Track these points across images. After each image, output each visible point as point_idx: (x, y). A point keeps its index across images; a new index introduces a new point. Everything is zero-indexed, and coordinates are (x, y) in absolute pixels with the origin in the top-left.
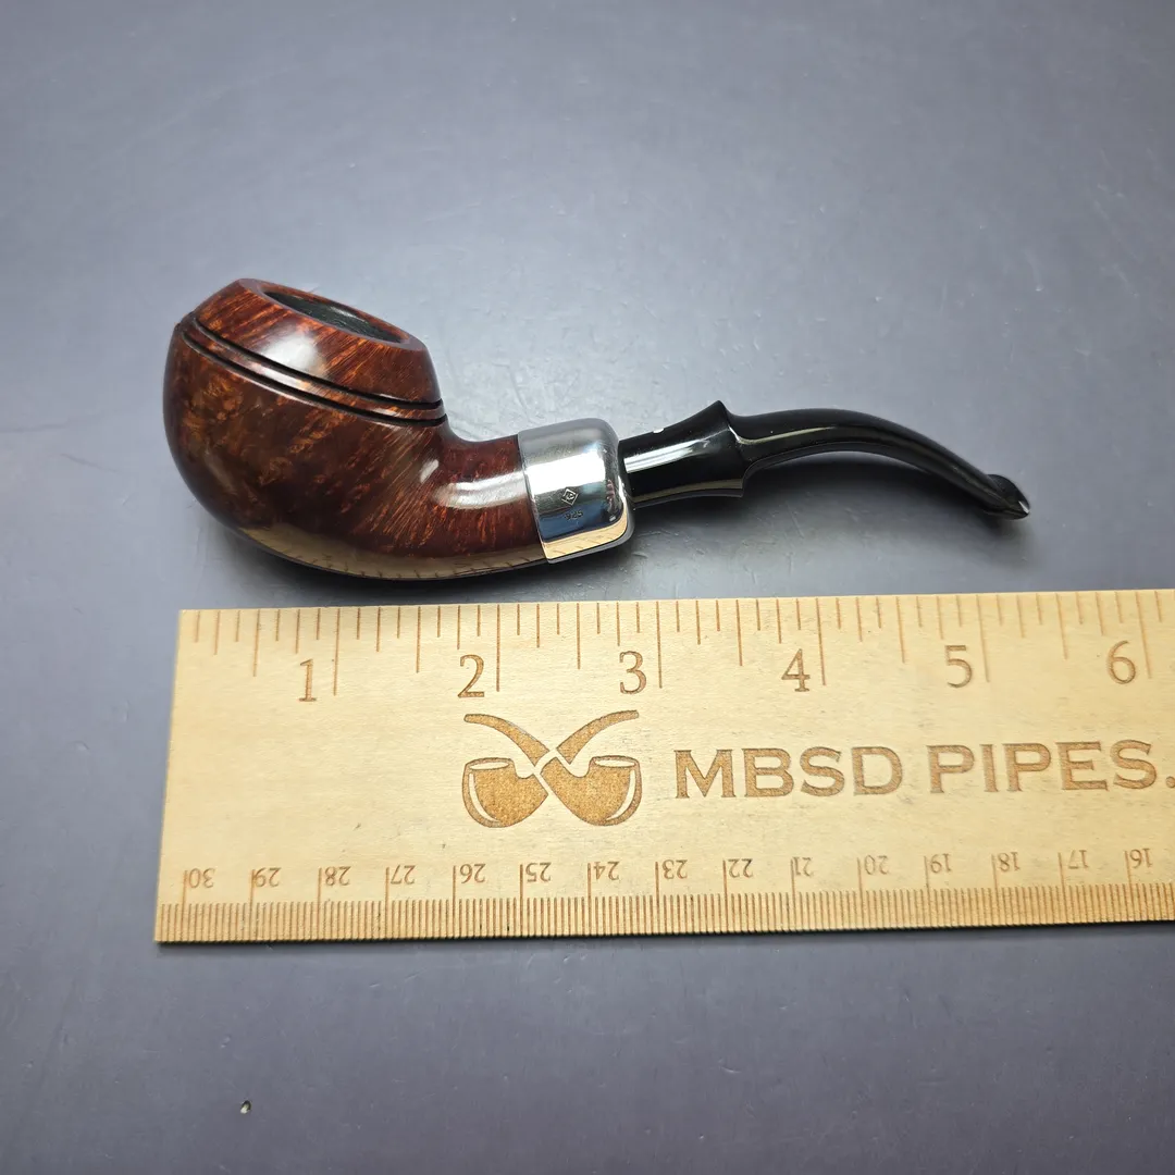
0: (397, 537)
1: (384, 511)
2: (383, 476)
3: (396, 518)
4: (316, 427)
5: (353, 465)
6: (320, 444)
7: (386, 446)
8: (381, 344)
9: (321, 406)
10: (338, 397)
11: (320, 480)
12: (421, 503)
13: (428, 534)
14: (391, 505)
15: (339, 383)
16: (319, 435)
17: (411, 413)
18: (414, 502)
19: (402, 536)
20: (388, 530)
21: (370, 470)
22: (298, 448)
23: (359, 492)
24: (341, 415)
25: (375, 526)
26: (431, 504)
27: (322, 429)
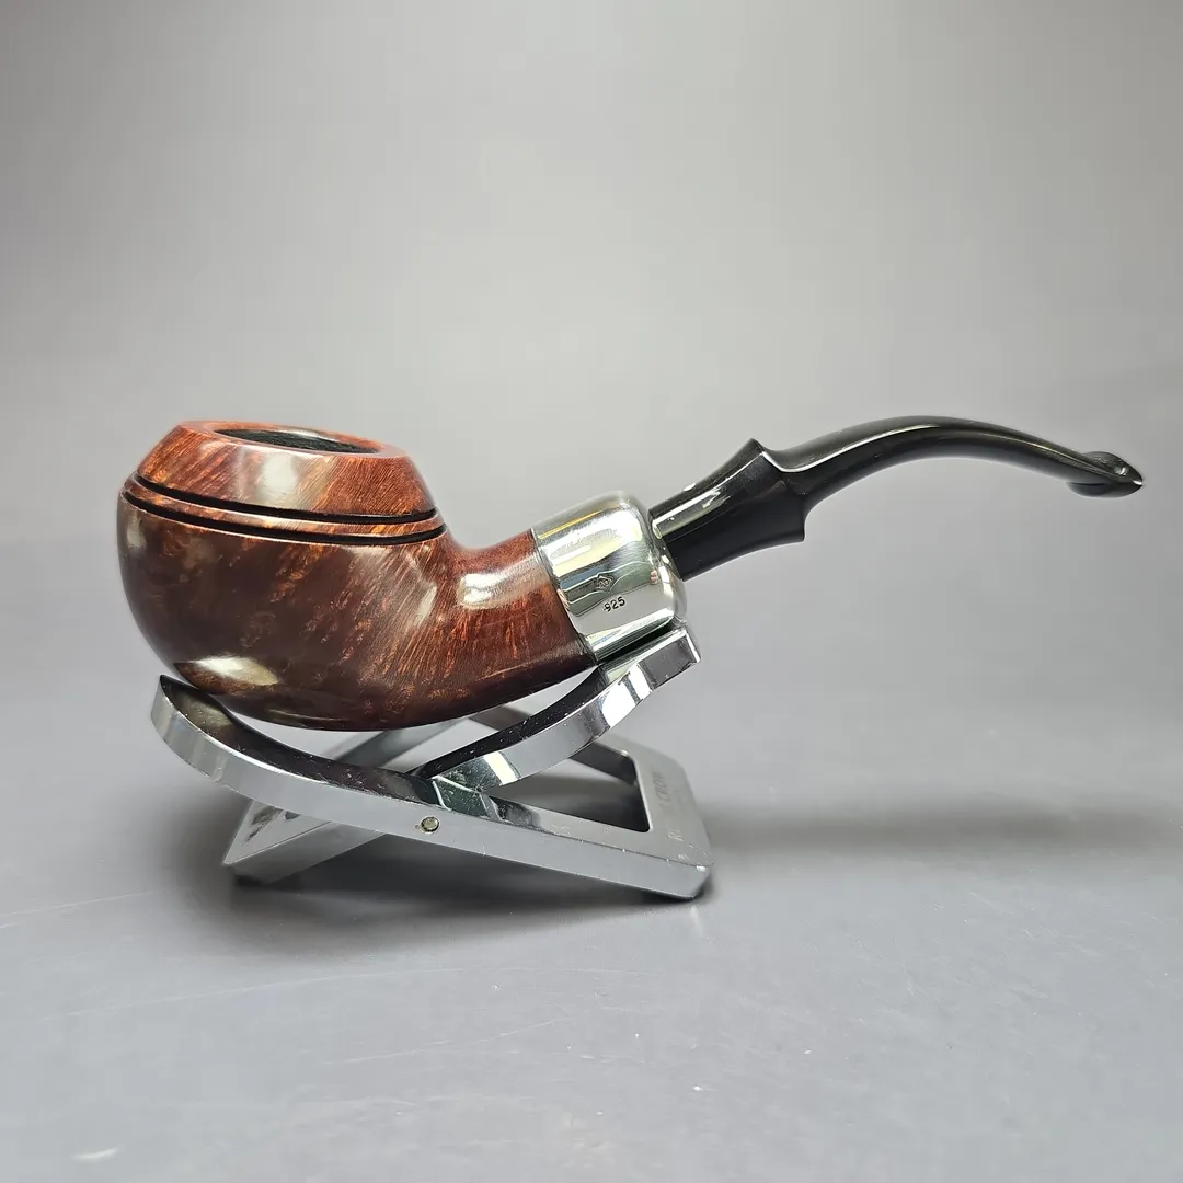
0: (415, 673)
1: (394, 647)
2: (384, 606)
3: (409, 652)
6: (300, 587)
8: (351, 457)
12: (435, 629)
13: (451, 662)
14: (400, 639)
16: (297, 576)
17: (402, 527)
19: (420, 671)
20: (404, 668)
21: (367, 603)
22: (278, 595)
23: (360, 631)
25: (388, 667)
26: (447, 627)
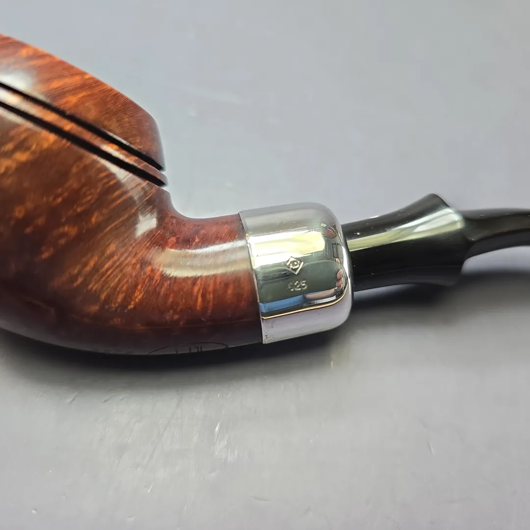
0: (103, 297)
1: (92, 263)
2: (93, 220)
3: (104, 274)
4: (22, 146)
5: (60, 200)
6: (22, 167)
7: (100, 185)
9: (29, 125)
10: (50, 117)
11: (19, 212)
12: (134, 261)
13: (139, 296)
14: (100, 257)
15: (55, 104)
18: (126, 259)
19: (108, 296)
20: (94, 286)
21: (79, 210)
23: (64, 235)
24: (52, 137)
25: (80, 280)
26: (144, 263)
27: (28, 148)
